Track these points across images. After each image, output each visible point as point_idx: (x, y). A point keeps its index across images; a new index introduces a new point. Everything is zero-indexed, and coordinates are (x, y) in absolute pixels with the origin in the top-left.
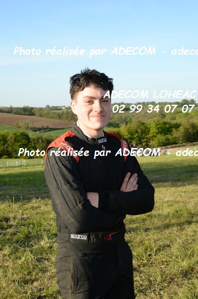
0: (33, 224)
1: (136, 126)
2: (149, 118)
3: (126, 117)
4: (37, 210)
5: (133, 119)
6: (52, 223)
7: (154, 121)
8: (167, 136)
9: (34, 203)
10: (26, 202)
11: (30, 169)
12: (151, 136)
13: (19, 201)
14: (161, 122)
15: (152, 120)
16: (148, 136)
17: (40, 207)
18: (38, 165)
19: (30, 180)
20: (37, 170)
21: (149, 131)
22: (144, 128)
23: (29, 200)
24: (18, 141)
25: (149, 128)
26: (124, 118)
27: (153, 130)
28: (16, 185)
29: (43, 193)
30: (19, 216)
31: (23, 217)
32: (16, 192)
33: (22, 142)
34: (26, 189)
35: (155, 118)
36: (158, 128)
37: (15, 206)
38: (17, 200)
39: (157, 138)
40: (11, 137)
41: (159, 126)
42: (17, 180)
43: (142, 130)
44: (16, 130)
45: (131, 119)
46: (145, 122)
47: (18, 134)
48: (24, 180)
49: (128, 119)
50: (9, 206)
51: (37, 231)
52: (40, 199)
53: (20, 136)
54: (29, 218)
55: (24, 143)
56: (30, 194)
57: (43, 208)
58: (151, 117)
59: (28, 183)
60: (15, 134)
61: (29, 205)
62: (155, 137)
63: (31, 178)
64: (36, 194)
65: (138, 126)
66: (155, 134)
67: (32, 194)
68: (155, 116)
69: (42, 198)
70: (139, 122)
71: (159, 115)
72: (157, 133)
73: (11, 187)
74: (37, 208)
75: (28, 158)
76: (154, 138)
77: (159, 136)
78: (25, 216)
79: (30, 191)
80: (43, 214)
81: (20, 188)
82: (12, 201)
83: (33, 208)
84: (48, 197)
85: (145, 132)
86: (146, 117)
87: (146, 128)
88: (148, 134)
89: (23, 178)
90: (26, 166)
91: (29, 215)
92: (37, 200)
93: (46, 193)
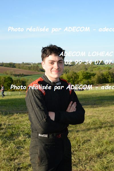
0: (15, 128)
1: (71, 75)
2: (78, 70)
3: (66, 70)
4: (17, 120)
5: (70, 71)
6: (25, 127)
7: (81, 72)
8: (88, 80)
9: (15, 116)
10: (11, 115)
11: (13, 97)
12: (80, 80)
13: (7, 115)
14: (85, 72)
15: (80, 71)
16: (78, 80)
17: (19, 118)
18: (17, 95)
19: (13, 103)
20: (16, 97)
21: (78, 77)
22: (76, 76)
23: (13, 114)
24: (6, 82)
25: (79, 76)
26: (65, 70)
27: (81, 77)
28: (5, 106)
29: (20, 111)
30: (7, 123)
31: (9, 123)
32: (5, 110)
33: (8, 82)
34: (11, 108)
35: (82, 70)
36: (84, 76)
37: (5, 118)
38: (6, 114)
39: (83, 81)
40: (3, 79)
41: (84, 75)
42: (6, 103)
43: (75, 76)
44: (5, 76)
45: (69, 71)
46: (77, 72)
47: (6, 78)
48: (10, 103)
49: (67, 71)
50: (1, 117)
51: (17, 132)
52: (18, 114)
53: (7, 79)
54: (13, 125)
55: (9, 82)
56: (13, 111)
57: (20, 119)
58: (80, 70)
59: (12, 105)
60: (5, 78)
61: (13, 117)
62: (82, 80)
63: (13, 102)
64: (17, 111)
65: (73, 74)
66: (82, 79)
67: (14, 111)
68: (82, 69)
69: (20, 113)
70: (73, 72)
71: (84, 69)
72: (83, 79)
73: (2, 107)
74: (17, 119)
75: (12, 91)
76: (81, 81)
77: (84, 80)
78: (10, 123)
79: (13, 109)
80: (20, 122)
81: (7, 108)
82: (3, 115)
83: (14, 119)
84: (23, 113)
85: (76, 78)
86: (77, 69)
87: (77, 75)
88: (78, 79)
89: (9, 102)
90: (11, 95)
91: (12, 123)
92: (17, 114)
93: (22, 110)
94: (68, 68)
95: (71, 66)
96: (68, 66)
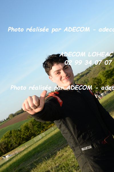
0: (64, 167)
1: (93, 82)
2: (97, 74)
3: (84, 80)
4: (62, 157)
5: (89, 79)
6: (74, 160)
7: (101, 74)
8: (112, 78)
9: (59, 154)
10: (55, 156)
11: (49, 136)
12: (104, 82)
13: (50, 158)
14: (105, 72)
15: (99, 74)
16: (102, 84)
17: (63, 154)
18: (51, 132)
19: (51, 142)
20: (52, 135)
21: (101, 81)
22: (97, 81)
23: (55, 154)
24: (35, 125)
25: (100, 79)
26: (84, 81)
27: (103, 79)
28: (45, 149)
29: (61, 146)
30: (54, 166)
31: (56, 165)
32: (46, 153)
33: (37, 124)
34: (51, 148)
35: (100, 72)
36: (105, 76)
37: (49, 162)
39: (108, 82)
40: (30, 125)
41: (105, 75)
42: (44, 146)
43: (97, 82)
44: (31, 120)
45: (88, 80)
46: (96, 77)
47: (33, 121)
48: (48, 144)
49: (86, 80)
50: (46, 163)
51: (68, 170)
52: (61, 150)
53: (34, 122)
54: (60, 165)
55: (38, 124)
56: (54, 150)
57: (65, 154)
58: (98, 73)
59: (51, 144)
60: (31, 122)
62: (106, 81)
63: (51, 141)
64: (58, 148)
65: (94, 81)
66: (105, 80)
67: (56, 149)
68: (100, 71)
70: (93, 78)
71: (102, 69)
72: (106, 79)
73: (42, 152)
74: (62, 156)
75: (45, 131)
76: (106, 83)
77: (108, 80)
78: (57, 164)
79: (54, 149)
80: (67, 158)
81: (48, 150)
82: (47, 160)
83: (59, 157)
84: (65, 147)
85: (99, 82)
86: (95, 74)
87: (98, 79)
88: (102, 83)
89: (47, 144)
90: (45, 136)
91: (59, 163)
92: (59, 151)
93: (63, 145)
94: (86, 78)
95: (88, 74)
96: (84, 76)
